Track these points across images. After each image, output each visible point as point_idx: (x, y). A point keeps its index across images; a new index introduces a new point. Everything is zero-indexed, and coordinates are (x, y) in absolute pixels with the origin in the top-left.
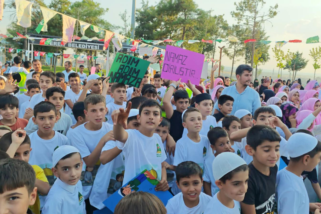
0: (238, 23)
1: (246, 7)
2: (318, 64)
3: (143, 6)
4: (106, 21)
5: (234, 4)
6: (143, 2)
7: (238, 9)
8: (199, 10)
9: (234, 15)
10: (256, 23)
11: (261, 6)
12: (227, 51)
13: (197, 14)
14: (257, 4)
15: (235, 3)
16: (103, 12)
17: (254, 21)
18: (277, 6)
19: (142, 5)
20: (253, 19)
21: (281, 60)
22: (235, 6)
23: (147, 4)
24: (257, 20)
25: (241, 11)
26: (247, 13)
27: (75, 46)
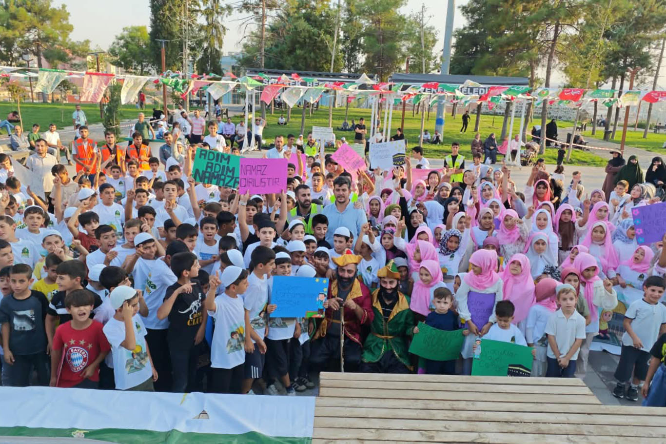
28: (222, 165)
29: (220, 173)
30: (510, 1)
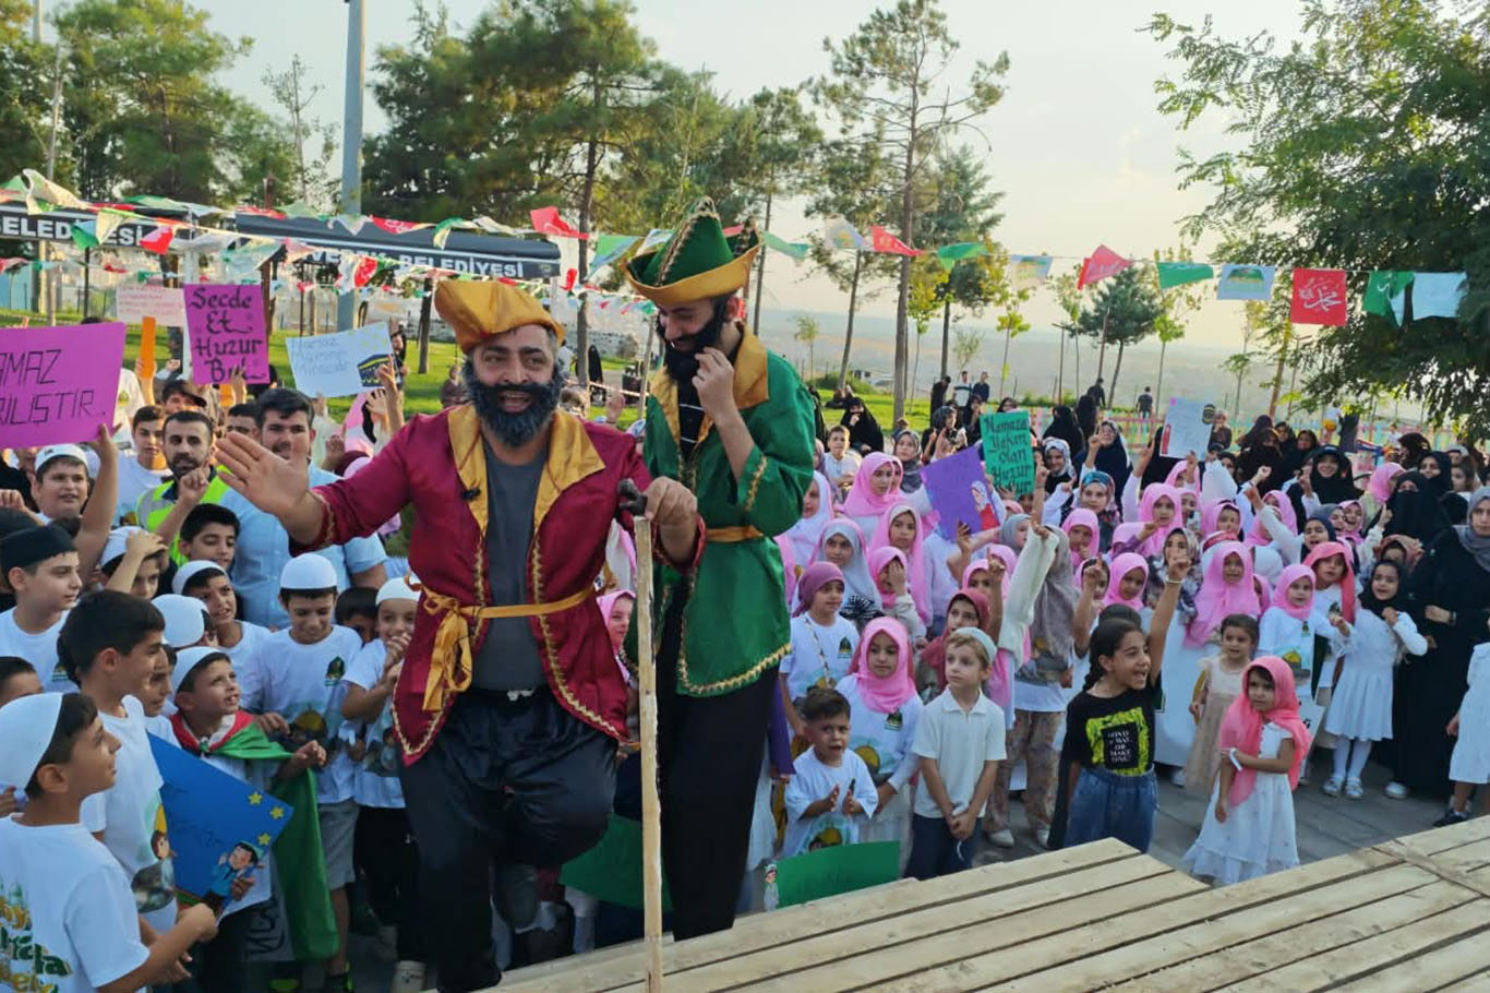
0: (844, 131)
1: (874, 60)
2: (1177, 319)
3: (420, 32)
4: (242, 98)
5: (822, 45)
6: (421, 16)
7: (839, 66)
8: (658, 66)
9: (821, 97)
10: (918, 133)
11: (941, 58)
12: (829, 254)
13: (648, 84)
14: (920, 49)
15: (827, 42)
16: (220, 53)
17: (909, 124)
18: (1007, 61)
19: (416, 26)
20: (903, 114)
21: (1014, 303)
22: (829, 57)
23: (442, 24)
24: (922, 120)
25: (853, 77)
26: (879, 88)
27: (19, 229)
30: (489, 84)
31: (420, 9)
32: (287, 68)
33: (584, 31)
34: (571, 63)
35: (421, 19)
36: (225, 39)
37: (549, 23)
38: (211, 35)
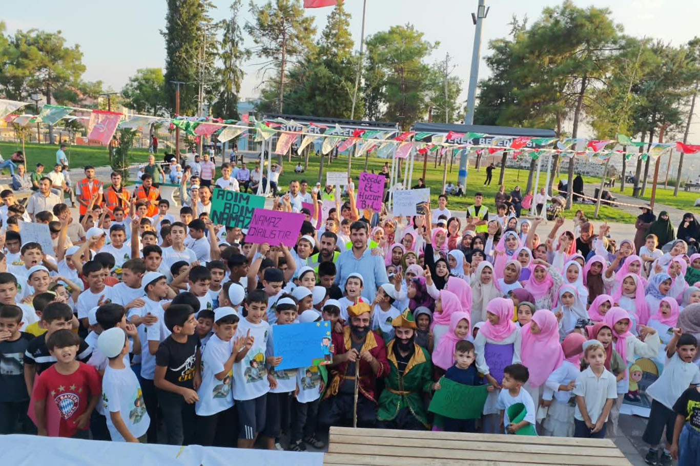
3: (513, 30)
6: (515, 22)
13: (617, 47)
16: (426, 49)
19: (512, 27)
23: (524, 25)
28: (241, 205)
29: (239, 214)
30: (537, 53)
31: (514, 19)
32: (444, 59)
33: (582, 26)
34: (575, 41)
35: (514, 24)
36: (428, 43)
37: (567, 23)
38: (423, 42)
